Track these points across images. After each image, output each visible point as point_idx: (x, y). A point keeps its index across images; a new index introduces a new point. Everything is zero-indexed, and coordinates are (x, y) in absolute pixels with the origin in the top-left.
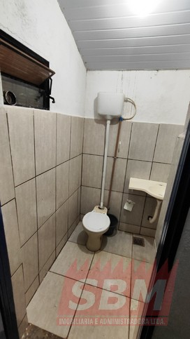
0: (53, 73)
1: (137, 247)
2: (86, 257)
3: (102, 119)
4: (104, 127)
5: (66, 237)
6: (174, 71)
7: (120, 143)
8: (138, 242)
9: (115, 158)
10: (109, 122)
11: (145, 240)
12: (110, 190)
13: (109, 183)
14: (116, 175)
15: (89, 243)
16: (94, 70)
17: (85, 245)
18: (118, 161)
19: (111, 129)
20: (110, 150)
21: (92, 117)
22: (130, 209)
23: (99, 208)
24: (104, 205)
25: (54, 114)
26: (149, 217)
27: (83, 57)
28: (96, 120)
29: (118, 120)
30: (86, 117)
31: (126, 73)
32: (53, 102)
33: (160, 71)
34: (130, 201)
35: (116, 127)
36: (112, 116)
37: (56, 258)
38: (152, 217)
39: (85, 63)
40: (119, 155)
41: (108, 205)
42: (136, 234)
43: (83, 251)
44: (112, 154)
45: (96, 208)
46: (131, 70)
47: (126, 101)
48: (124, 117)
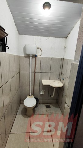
0: (8, 35)
1: (48, 109)
2: (27, 120)
3: (28, 56)
4: (29, 60)
5: (16, 113)
6: (55, 38)
7: (37, 66)
8: (48, 107)
9: (35, 72)
10: (31, 57)
11: (50, 105)
12: (34, 87)
13: (33, 84)
14: (36, 80)
15: (28, 113)
16: (23, 34)
17: (26, 114)
18: (36, 74)
19: (32, 60)
20: (32, 69)
21: (23, 55)
22: (43, 94)
23: (30, 96)
24: (32, 94)
25: (8, 54)
26: (51, 95)
27: (17, 28)
28: (25, 57)
29: (35, 56)
30: (20, 55)
31: (36, 37)
32: (8, 48)
33: (50, 38)
34: (43, 90)
35: (34, 59)
36: (32, 55)
37: (12, 126)
38: (52, 95)
39: (18, 31)
40: (36, 71)
41: (33, 94)
42: (46, 104)
43: (25, 118)
44: (33, 71)
45: (28, 96)
46: (38, 36)
47: (38, 48)
48: (37, 55)
